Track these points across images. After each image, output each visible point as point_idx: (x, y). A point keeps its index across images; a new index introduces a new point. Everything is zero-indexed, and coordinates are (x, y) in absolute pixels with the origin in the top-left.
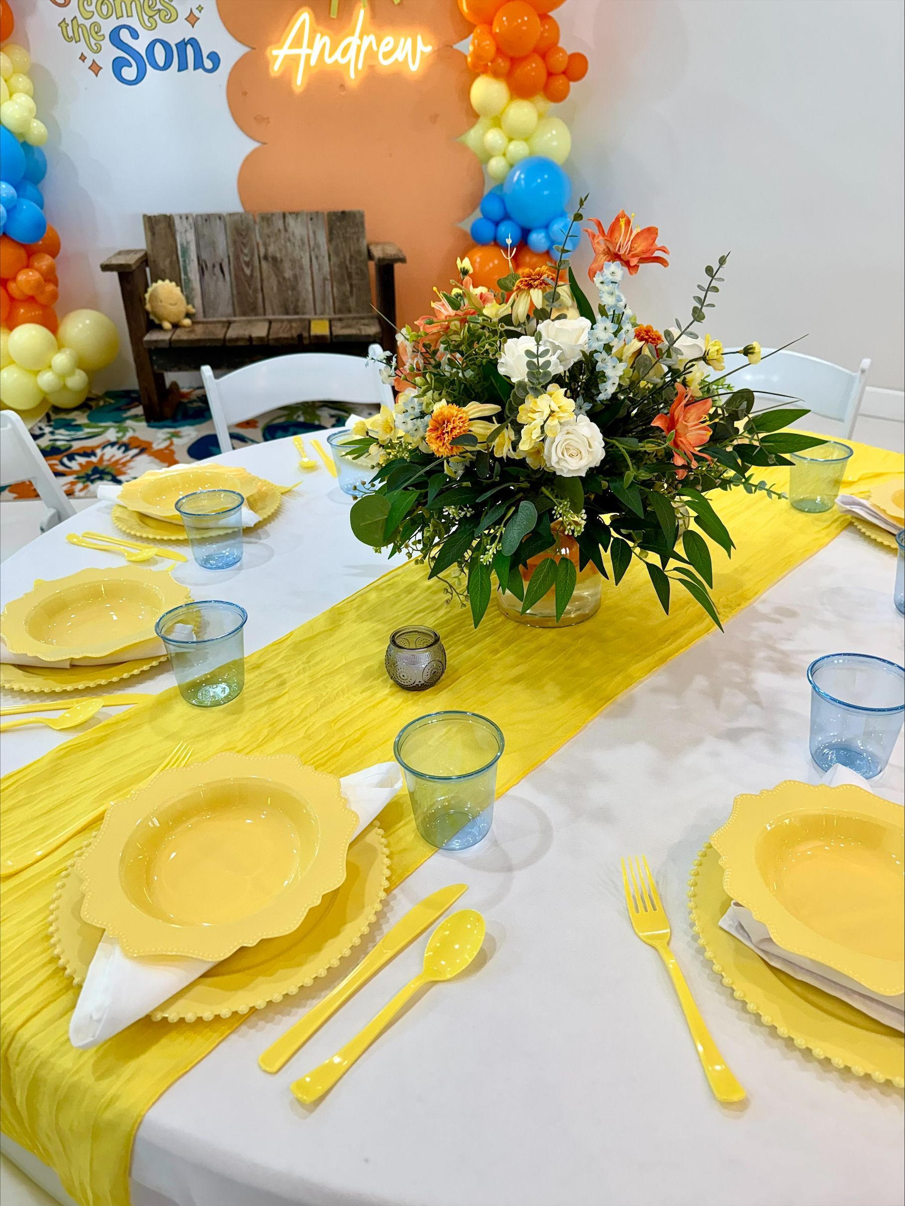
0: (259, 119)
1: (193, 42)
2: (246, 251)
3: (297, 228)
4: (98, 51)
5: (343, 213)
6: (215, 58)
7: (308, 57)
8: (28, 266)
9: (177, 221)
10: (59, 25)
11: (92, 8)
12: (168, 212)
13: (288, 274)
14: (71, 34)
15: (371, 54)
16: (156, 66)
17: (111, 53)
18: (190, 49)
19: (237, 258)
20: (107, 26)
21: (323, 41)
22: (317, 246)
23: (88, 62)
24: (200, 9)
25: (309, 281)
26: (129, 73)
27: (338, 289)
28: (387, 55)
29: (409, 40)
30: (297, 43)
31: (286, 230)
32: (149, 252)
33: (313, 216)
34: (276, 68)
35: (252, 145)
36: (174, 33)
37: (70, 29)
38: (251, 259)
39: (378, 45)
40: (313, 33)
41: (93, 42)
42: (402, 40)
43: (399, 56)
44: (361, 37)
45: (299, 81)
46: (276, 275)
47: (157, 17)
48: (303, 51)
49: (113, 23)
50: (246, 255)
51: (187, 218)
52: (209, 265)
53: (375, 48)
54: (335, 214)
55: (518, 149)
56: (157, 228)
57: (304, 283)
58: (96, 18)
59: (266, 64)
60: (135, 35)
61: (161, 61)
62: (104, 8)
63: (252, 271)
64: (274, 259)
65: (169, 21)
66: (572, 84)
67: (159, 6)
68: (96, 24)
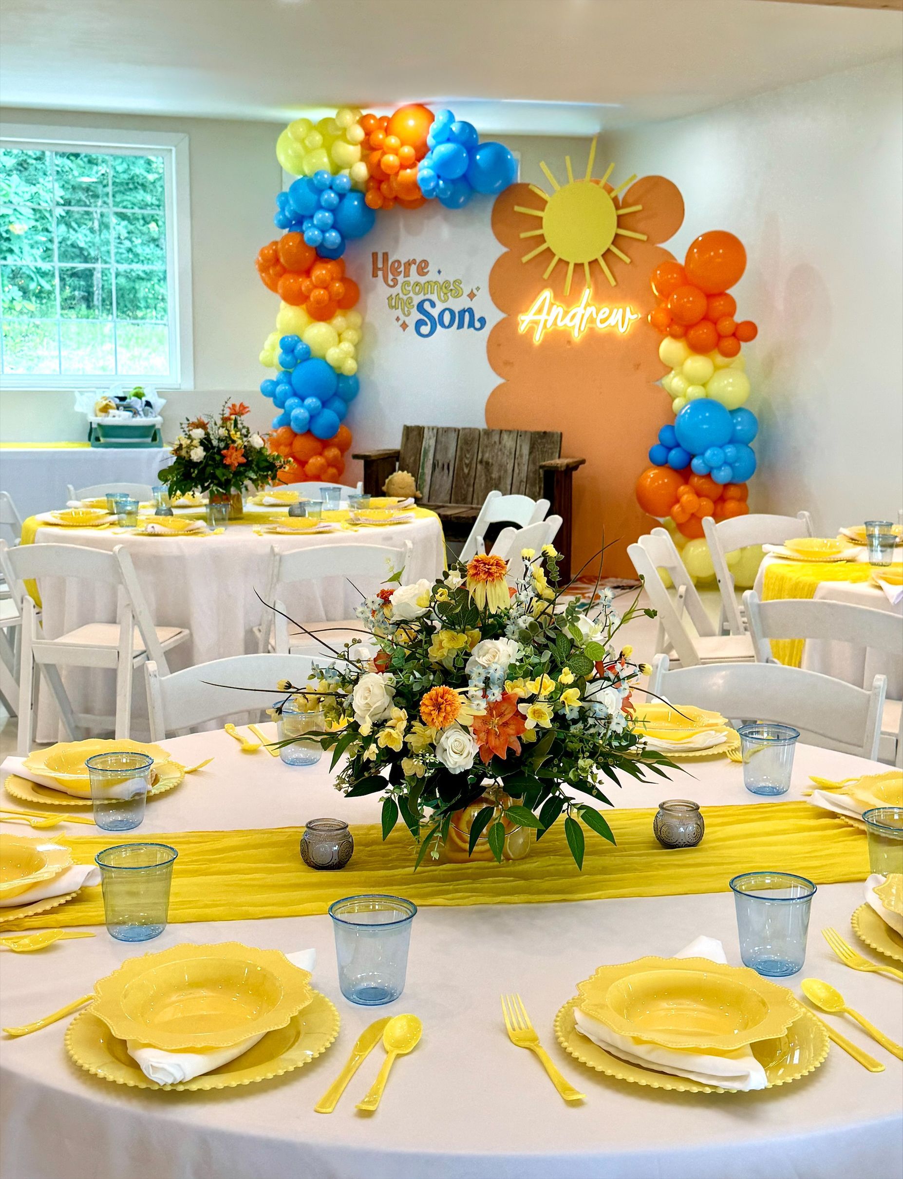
0: (507, 363)
1: (470, 311)
2: (468, 456)
3: (508, 442)
4: (408, 315)
5: (545, 433)
6: (482, 321)
7: (546, 321)
8: (321, 454)
9: (426, 431)
10: (388, 299)
11: (410, 288)
12: (420, 424)
13: (495, 475)
14: (393, 304)
15: (592, 320)
16: (443, 325)
17: (417, 316)
18: (467, 316)
19: (461, 460)
20: (417, 300)
21: (558, 309)
22: (521, 456)
23: (401, 322)
24: (478, 289)
25: (509, 482)
26: (425, 330)
27: (530, 489)
28: (602, 321)
29: (621, 311)
30: (540, 311)
31: (500, 443)
32: (402, 452)
33: (520, 434)
34: (522, 329)
35: (500, 381)
36: (458, 304)
37: (394, 301)
38: (471, 463)
39: (597, 313)
40: (552, 305)
41: (406, 309)
42: (615, 311)
43: (612, 321)
44: (585, 308)
45: (538, 338)
46: (486, 476)
47: (450, 294)
48: (542, 317)
49: (421, 297)
50: (467, 458)
51: (433, 429)
52: (440, 464)
53: (594, 315)
54: (538, 433)
55: (695, 392)
56: (411, 436)
57: (506, 483)
58: (411, 294)
59: (516, 325)
60: (433, 305)
61: (447, 322)
62: (417, 288)
63: (469, 471)
64: (487, 463)
65: (457, 297)
66: (743, 344)
67: (452, 287)
68: (410, 298)
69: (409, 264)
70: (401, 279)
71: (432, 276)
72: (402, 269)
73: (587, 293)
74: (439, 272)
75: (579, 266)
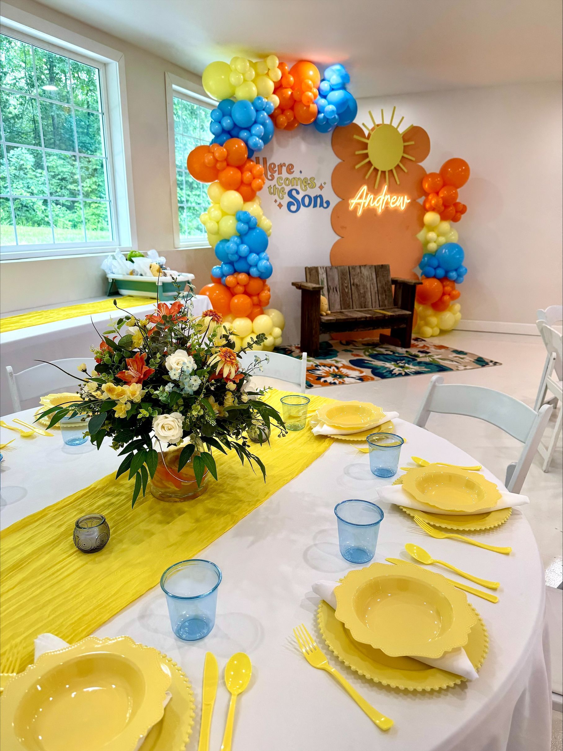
0: (343, 227)
1: (321, 196)
2: (346, 282)
3: (365, 272)
4: (282, 199)
5: (382, 265)
6: (328, 203)
7: (364, 203)
8: (264, 289)
9: (319, 269)
10: (268, 188)
11: (283, 181)
12: (315, 265)
13: (362, 291)
15: (387, 203)
16: (304, 205)
17: (287, 199)
18: (319, 200)
19: (342, 285)
20: (287, 189)
21: (371, 196)
22: (372, 279)
23: (278, 203)
24: (325, 183)
25: (370, 294)
26: (293, 208)
27: (381, 297)
28: (393, 203)
29: (402, 198)
30: (361, 197)
31: (361, 273)
33: (371, 267)
34: (351, 208)
35: (338, 238)
36: (313, 193)
37: (272, 189)
38: (348, 285)
39: (391, 200)
40: (367, 194)
41: (281, 195)
42: (400, 197)
43: (398, 204)
44: (385, 196)
45: (360, 213)
46: (357, 292)
47: (307, 186)
48: (362, 201)
49: (290, 188)
50: (346, 283)
51: (323, 268)
52: (332, 288)
53: (389, 200)
54: (379, 266)
55: (442, 240)
56: (312, 272)
57: (368, 295)
58: (284, 186)
59: (348, 205)
60: (298, 193)
61: (307, 203)
62: (287, 182)
63: (348, 290)
64: (357, 285)
65: (312, 188)
66: (460, 215)
67: (309, 182)
68: (283, 188)
69: (281, 166)
70: (276, 175)
71: (296, 174)
72: (277, 169)
73: (385, 188)
74: (301, 172)
75: (383, 172)
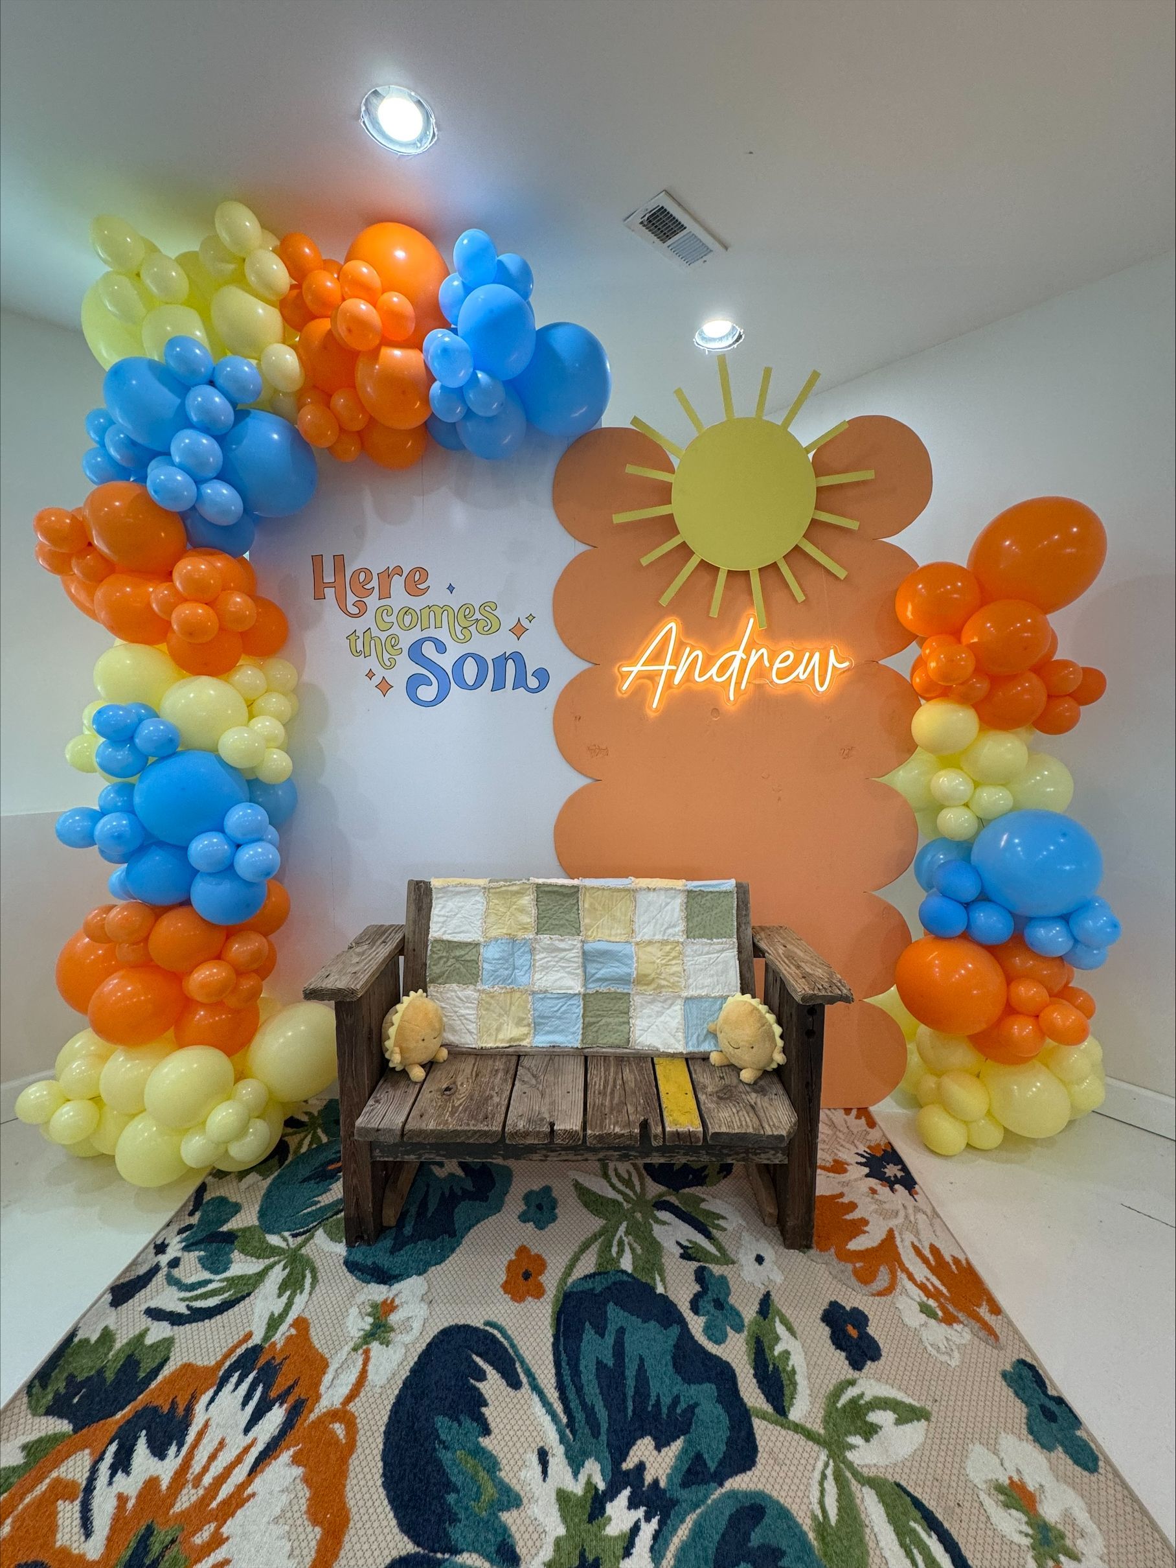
0: (595, 750)
1: (517, 658)
4: (391, 668)
6: (543, 676)
7: (671, 674)
8: (219, 957)
10: (347, 638)
11: (393, 619)
14: (360, 647)
15: (760, 671)
16: (463, 684)
17: (409, 668)
18: (511, 666)
20: (407, 639)
21: (694, 653)
23: (377, 680)
24: (531, 618)
26: (427, 693)
28: (782, 674)
29: (819, 654)
30: (657, 657)
32: (409, 936)
34: (625, 689)
35: (579, 782)
36: (491, 648)
39: (772, 661)
40: (680, 646)
41: (386, 656)
42: (808, 653)
43: (801, 673)
44: (747, 651)
45: (655, 704)
47: (473, 629)
48: (664, 668)
49: (416, 634)
53: (767, 663)
55: (994, 798)
58: (395, 630)
59: (613, 683)
60: (441, 648)
61: (470, 678)
62: (407, 619)
65: (488, 633)
67: (477, 616)
68: (394, 636)
69: (387, 576)
70: (372, 601)
71: (436, 595)
72: (374, 583)
73: (750, 626)
74: (451, 588)
75: (739, 576)
